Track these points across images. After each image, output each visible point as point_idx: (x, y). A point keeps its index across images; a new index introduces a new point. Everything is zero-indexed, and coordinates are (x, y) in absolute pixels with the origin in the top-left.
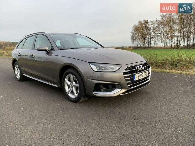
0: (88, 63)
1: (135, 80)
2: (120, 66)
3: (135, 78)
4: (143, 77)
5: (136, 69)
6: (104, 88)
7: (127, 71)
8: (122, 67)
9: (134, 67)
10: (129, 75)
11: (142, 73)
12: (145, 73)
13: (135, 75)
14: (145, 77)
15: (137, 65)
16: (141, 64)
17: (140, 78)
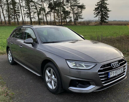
0: (66, 59)
1: (110, 77)
2: (95, 64)
3: (109, 75)
4: (118, 74)
5: (111, 66)
6: (79, 84)
7: (102, 69)
8: (97, 64)
9: (109, 64)
10: (103, 73)
11: (117, 70)
12: (120, 70)
13: (110, 73)
14: (120, 73)
15: (112, 63)
16: (117, 61)
17: (115, 75)
